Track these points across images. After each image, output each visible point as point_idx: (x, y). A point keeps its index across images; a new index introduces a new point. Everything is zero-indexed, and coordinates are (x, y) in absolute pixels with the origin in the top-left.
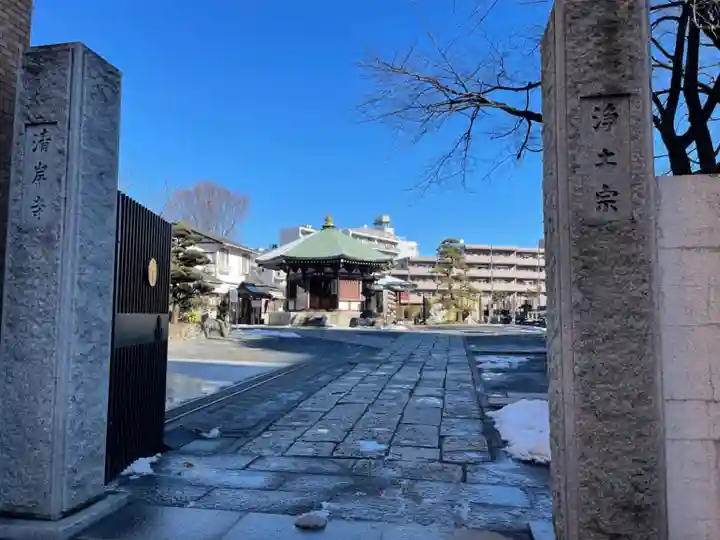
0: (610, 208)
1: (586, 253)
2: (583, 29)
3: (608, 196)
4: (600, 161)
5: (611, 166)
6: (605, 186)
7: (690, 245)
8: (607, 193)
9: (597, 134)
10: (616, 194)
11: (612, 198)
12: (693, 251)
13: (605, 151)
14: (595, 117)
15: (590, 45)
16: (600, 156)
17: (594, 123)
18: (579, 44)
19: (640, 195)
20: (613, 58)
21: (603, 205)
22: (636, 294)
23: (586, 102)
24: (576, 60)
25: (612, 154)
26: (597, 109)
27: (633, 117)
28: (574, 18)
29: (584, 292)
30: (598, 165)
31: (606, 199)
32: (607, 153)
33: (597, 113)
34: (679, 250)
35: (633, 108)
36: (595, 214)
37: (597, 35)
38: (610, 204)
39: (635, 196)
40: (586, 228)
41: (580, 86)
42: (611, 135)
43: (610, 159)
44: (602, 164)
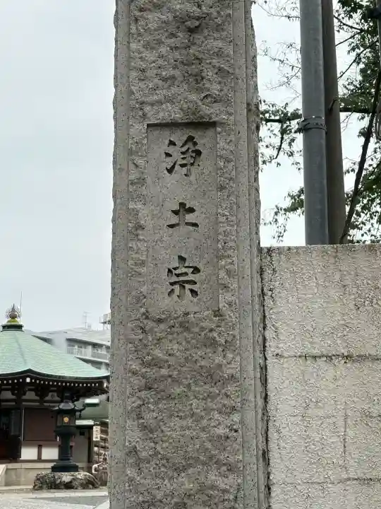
0: (188, 292)
1: (149, 365)
2: (153, 26)
3: (186, 274)
4: (174, 220)
5: (191, 228)
6: (182, 259)
7: (316, 352)
8: (184, 270)
9: (170, 179)
10: (196, 270)
11: (191, 277)
12: (321, 362)
13: (182, 205)
14: (168, 155)
15: (163, 50)
16: (176, 213)
17: (169, 163)
18: (147, 46)
19: (229, 272)
20: (194, 69)
21: (177, 288)
22: (221, 431)
23: (156, 133)
24: (143, 71)
25: (191, 210)
26: (172, 143)
27: (221, 157)
28: (141, 10)
29: (144, 428)
30: (171, 226)
31: (181, 278)
32: (185, 209)
33: (171, 150)
34: (301, 361)
35: (222, 144)
36: (164, 303)
37: (173, 35)
38: (187, 286)
39: (222, 274)
40: (150, 324)
41: (147, 109)
42: (191, 183)
43: (190, 218)
44: (178, 225)
